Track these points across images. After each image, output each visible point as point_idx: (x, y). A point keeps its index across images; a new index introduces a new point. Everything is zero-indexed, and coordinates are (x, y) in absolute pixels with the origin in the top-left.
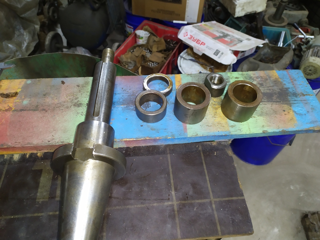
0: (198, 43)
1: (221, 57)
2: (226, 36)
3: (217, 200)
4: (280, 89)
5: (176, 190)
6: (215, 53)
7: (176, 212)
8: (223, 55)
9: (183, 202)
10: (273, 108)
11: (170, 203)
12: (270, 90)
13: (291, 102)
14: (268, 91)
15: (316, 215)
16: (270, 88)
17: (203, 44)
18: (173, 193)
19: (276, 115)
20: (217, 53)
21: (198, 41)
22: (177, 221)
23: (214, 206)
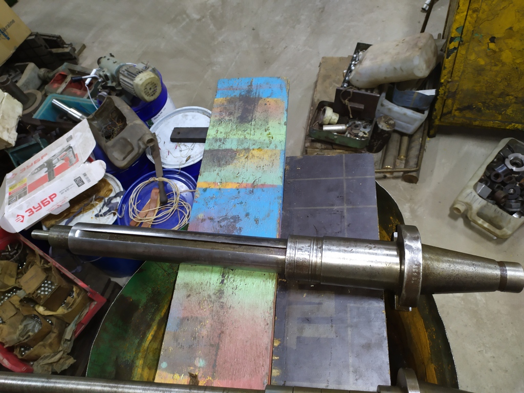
0: (48, 203)
1: (90, 178)
2: (49, 164)
3: (344, 174)
4: (240, 101)
5: (333, 205)
6: (77, 184)
7: (354, 207)
8: (88, 175)
9: (345, 200)
10: (261, 112)
11: (345, 211)
12: (238, 109)
13: (257, 96)
14: (240, 110)
15: (308, 149)
16: (237, 108)
17: (52, 197)
18: (335, 208)
19: (270, 111)
20: (79, 182)
21: (44, 203)
22: (360, 206)
23: (350, 177)
